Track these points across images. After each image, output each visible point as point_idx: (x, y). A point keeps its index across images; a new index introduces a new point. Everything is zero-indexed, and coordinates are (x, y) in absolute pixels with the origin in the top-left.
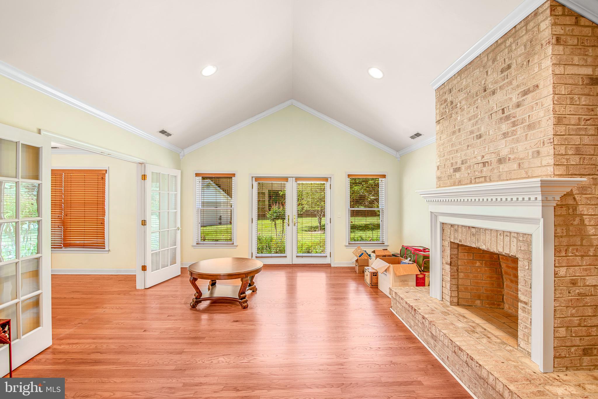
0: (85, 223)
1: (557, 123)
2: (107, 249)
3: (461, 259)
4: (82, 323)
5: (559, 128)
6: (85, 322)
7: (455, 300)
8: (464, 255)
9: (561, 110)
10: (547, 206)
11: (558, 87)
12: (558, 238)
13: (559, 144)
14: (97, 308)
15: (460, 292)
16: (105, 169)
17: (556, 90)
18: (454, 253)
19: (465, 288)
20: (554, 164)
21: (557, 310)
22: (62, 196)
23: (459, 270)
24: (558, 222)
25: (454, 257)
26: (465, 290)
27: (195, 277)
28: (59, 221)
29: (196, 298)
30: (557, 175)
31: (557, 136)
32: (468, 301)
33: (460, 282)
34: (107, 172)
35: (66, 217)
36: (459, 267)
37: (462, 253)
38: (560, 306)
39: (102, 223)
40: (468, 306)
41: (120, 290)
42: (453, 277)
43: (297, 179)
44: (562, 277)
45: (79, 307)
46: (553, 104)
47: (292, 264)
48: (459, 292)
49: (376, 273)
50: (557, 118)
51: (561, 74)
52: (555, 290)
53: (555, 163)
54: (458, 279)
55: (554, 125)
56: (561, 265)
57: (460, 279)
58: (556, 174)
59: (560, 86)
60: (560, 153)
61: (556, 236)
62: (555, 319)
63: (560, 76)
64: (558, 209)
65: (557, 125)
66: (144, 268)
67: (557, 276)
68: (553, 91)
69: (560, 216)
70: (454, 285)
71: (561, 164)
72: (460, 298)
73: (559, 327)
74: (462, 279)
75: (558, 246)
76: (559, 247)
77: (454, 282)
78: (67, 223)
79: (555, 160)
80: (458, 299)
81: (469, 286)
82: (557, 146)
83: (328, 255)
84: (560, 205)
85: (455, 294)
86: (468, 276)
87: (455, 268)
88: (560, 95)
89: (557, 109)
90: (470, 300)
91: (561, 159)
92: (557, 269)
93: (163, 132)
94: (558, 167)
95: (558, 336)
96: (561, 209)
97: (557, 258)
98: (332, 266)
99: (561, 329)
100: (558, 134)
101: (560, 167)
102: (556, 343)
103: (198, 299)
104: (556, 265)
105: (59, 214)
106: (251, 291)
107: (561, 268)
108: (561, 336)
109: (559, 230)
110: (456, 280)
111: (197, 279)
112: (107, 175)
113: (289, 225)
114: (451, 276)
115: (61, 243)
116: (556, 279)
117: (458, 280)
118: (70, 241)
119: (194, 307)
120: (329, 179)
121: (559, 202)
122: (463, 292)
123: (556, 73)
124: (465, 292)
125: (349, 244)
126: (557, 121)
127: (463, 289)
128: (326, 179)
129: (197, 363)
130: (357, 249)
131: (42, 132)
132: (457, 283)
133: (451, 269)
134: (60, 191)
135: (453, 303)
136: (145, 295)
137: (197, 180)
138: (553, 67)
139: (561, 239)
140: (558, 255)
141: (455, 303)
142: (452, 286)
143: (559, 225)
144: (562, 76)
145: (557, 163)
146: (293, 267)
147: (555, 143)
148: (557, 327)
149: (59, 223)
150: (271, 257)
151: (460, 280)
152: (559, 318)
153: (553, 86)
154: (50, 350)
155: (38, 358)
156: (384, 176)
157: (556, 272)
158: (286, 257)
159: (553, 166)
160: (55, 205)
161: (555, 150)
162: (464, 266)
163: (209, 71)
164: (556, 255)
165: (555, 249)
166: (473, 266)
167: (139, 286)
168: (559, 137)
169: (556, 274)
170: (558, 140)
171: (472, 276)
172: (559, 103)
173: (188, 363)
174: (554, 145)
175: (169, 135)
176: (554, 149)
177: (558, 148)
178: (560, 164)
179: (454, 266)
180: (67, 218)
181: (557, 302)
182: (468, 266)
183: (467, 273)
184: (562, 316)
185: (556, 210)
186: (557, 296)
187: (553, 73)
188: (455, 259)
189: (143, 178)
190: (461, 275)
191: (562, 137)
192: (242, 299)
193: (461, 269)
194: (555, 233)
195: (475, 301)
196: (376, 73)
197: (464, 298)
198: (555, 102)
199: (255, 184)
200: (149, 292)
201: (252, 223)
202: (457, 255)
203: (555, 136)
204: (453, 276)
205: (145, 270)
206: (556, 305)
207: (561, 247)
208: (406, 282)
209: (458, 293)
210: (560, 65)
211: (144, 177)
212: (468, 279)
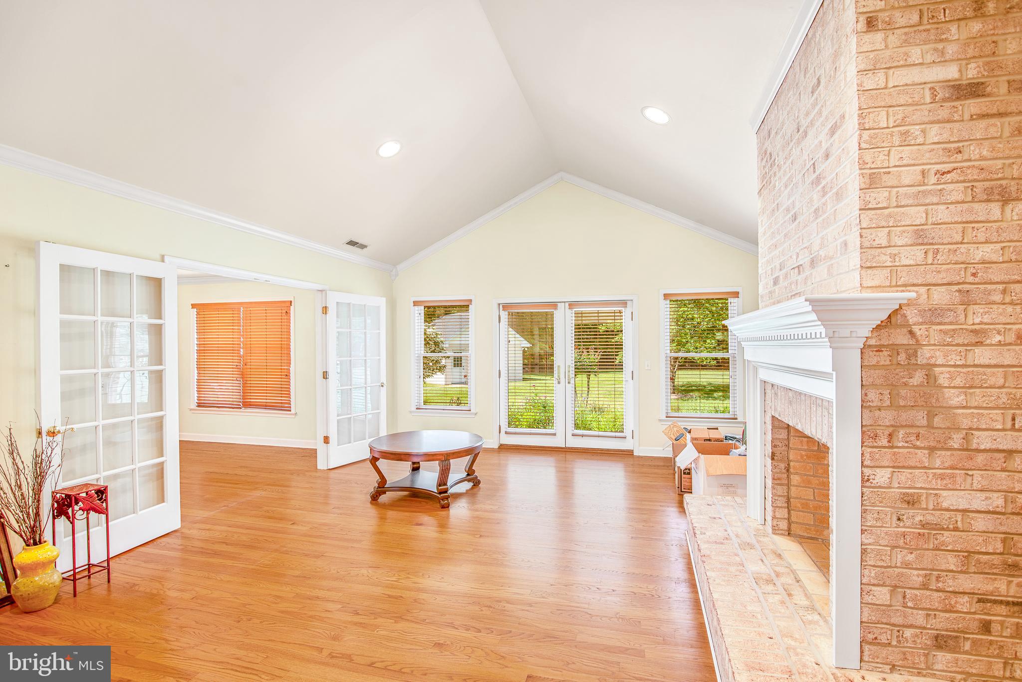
0: (267, 375)
1: (867, 186)
2: (293, 411)
3: (795, 449)
4: (227, 506)
5: (872, 194)
6: (232, 505)
7: (784, 525)
8: (801, 442)
9: (879, 159)
10: (843, 348)
11: (871, 115)
12: (871, 411)
13: (874, 225)
14: (256, 489)
15: (793, 510)
16: (290, 300)
17: (867, 121)
18: (781, 437)
19: (802, 504)
20: (862, 267)
21: (869, 551)
22: (240, 338)
23: (791, 470)
24: (871, 380)
25: (780, 444)
26: (803, 508)
27: (377, 456)
28: (238, 371)
29: (379, 487)
30: (868, 287)
31: (869, 212)
32: (810, 530)
33: (794, 491)
34: (293, 304)
35: (245, 367)
36: (792, 464)
37: (797, 438)
38: (876, 543)
39: (286, 375)
40: (808, 538)
41: (296, 468)
42: (778, 482)
43: (572, 305)
44: (880, 487)
45: (236, 486)
46: (859, 149)
47: (566, 448)
48: (792, 512)
49: (689, 469)
50: (867, 177)
51: (879, 89)
52: (864, 511)
53: (863, 265)
54: (788, 485)
55: (860, 190)
56: (877, 464)
57: (794, 486)
58: (865, 285)
59: (877, 113)
60: (875, 244)
61: (865, 407)
62: (863, 566)
63: (876, 92)
64: (869, 353)
65: (869, 189)
66: (326, 440)
67: (868, 484)
68: (859, 124)
69: (876, 367)
70: (780, 496)
71: (878, 265)
72: (793, 522)
73: (874, 585)
74: (796, 486)
75: (870, 425)
76: (873, 427)
77: (781, 490)
78: (246, 374)
79: (863, 258)
80: (789, 524)
81: (812, 500)
82: (869, 230)
83: (629, 435)
84: (876, 346)
85: (783, 513)
86: (809, 482)
87: (782, 466)
88: (874, 131)
89: (868, 158)
90: (813, 528)
91: (879, 256)
92: (867, 471)
93: (352, 243)
94: (869, 271)
95: (870, 601)
96: (877, 353)
97: (869, 450)
98: (635, 454)
99: (879, 588)
100: (870, 206)
101: (875, 271)
102: (866, 614)
103: (382, 488)
104: (866, 463)
105: (237, 362)
106: (471, 484)
107: (878, 470)
108: (877, 603)
109: (872, 395)
110: (785, 487)
111: (379, 459)
112: (292, 308)
113: (559, 383)
114: (773, 479)
115: (240, 402)
116: (865, 490)
117: (789, 488)
118: (250, 399)
119: (375, 498)
120: (629, 303)
121: (874, 341)
122: (800, 511)
123: (865, 89)
124: (803, 512)
125: (667, 417)
126: (868, 181)
127: (799, 505)
128: (624, 303)
129: (330, 571)
130: (672, 426)
131: (167, 259)
132: (786, 494)
133: (774, 467)
134: (238, 332)
135: (778, 530)
136: (327, 478)
137: (416, 312)
138: (858, 77)
139: (877, 413)
140: (871, 444)
141: (782, 530)
142: (776, 498)
143: (873, 385)
144: (881, 91)
145: (869, 265)
146: (567, 453)
147: (864, 226)
148: (868, 584)
149: (238, 374)
150: (530, 434)
151: (793, 489)
152: (874, 566)
153: (858, 114)
154: (178, 534)
155: (159, 541)
156: (736, 294)
157: (866, 478)
158: (555, 434)
159: (860, 269)
160: (233, 350)
161: (863, 239)
162: (800, 462)
163: (389, 149)
164: (865, 444)
165: (863, 433)
166: (819, 464)
167: (321, 465)
168: (873, 212)
169: (865, 480)
170: (871, 220)
171: (817, 482)
172: (872, 147)
173: (319, 570)
174: (861, 229)
175: (363, 247)
176: (861, 236)
177: (871, 234)
178: (874, 265)
179: (781, 461)
180: (247, 368)
181: (869, 536)
182: (808, 463)
183: (805, 475)
184: (880, 564)
185: (866, 356)
186: (869, 524)
187: (859, 88)
188: (781, 449)
189: (324, 312)
190: (795, 479)
191: (878, 212)
192: (440, 493)
193: (794, 468)
194: (862, 401)
195: (824, 531)
196: (657, 115)
197: (800, 523)
198: (863, 146)
199: (504, 315)
200: (333, 474)
201: (499, 377)
202: (785, 442)
203: (863, 211)
204: (779, 479)
205: (327, 443)
206: (866, 541)
207: (878, 428)
208: (731, 489)
209: (789, 513)
210: (876, 71)
211: (325, 310)
212: (809, 488)
